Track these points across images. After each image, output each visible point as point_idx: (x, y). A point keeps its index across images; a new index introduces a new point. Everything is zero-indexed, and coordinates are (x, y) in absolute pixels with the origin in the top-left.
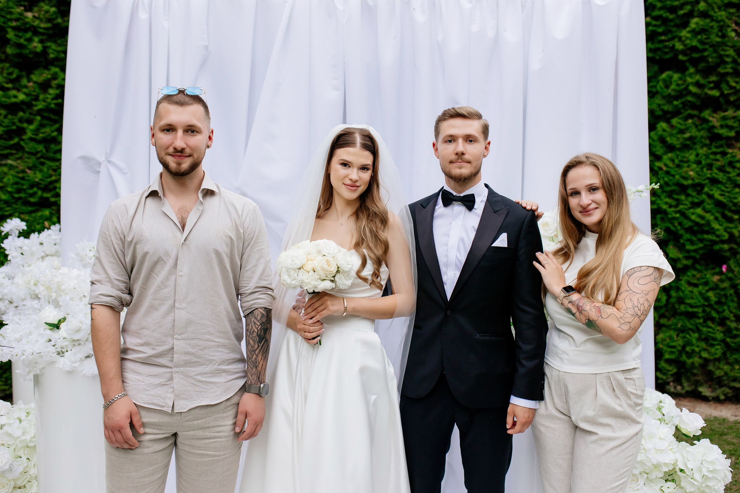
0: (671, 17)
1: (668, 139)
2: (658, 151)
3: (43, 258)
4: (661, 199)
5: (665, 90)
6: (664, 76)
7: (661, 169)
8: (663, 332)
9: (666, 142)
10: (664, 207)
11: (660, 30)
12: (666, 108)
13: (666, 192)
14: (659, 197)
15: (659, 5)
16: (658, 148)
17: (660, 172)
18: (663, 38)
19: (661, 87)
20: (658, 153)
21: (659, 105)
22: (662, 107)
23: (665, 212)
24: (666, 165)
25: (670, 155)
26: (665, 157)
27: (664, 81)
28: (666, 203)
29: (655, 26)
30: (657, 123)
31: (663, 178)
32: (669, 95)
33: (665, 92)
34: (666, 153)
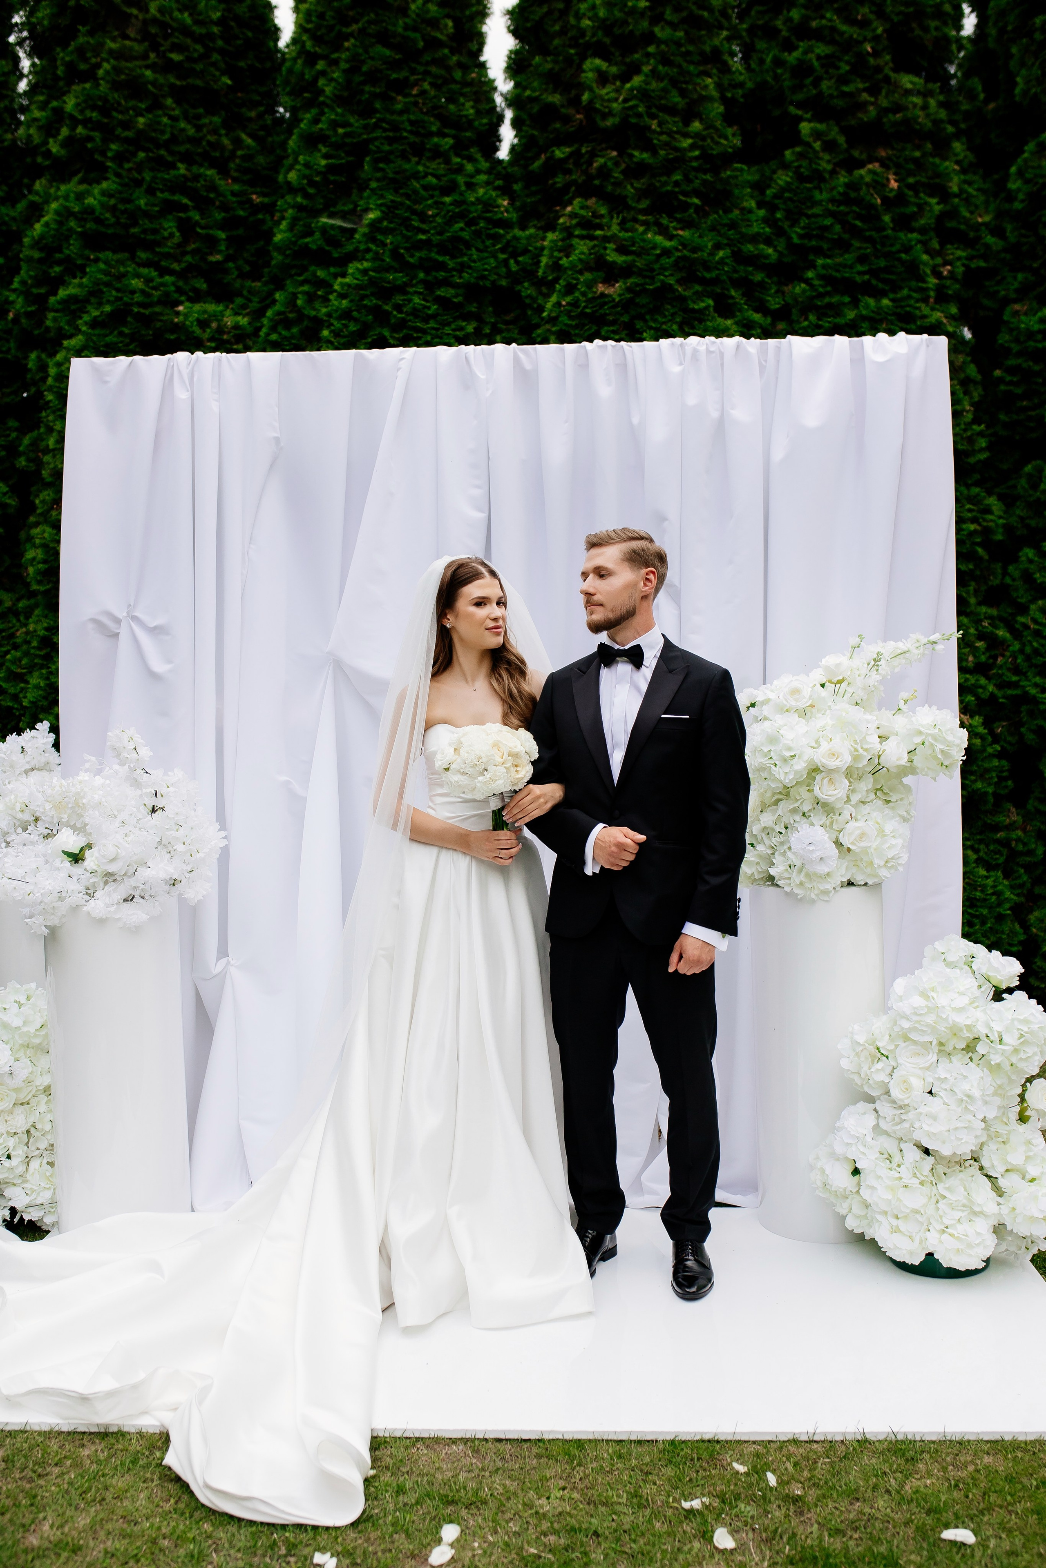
0: (1036, 368)
1: (1037, 575)
2: (1022, 597)
3: (26, 772)
4: (1027, 679)
5: (1031, 492)
6: (1028, 468)
7: (1026, 627)
8: (1039, 908)
9: (1035, 580)
10: (1033, 691)
11: (1019, 391)
12: (1033, 523)
13: (1036, 666)
14: (1025, 674)
15: (1015, 348)
16: (1021, 592)
17: (1025, 633)
18: (1025, 403)
19: (1023, 487)
20: (1023, 601)
21: (1022, 519)
22: (1028, 521)
23: (1034, 701)
24: (1035, 621)
25: (1040, 603)
26: (1033, 607)
27: (1029, 475)
28: (1036, 685)
29: (1011, 383)
30: (1021, 549)
31: (1030, 642)
32: (1039, 499)
33: (1030, 496)
34: (1034, 600)
